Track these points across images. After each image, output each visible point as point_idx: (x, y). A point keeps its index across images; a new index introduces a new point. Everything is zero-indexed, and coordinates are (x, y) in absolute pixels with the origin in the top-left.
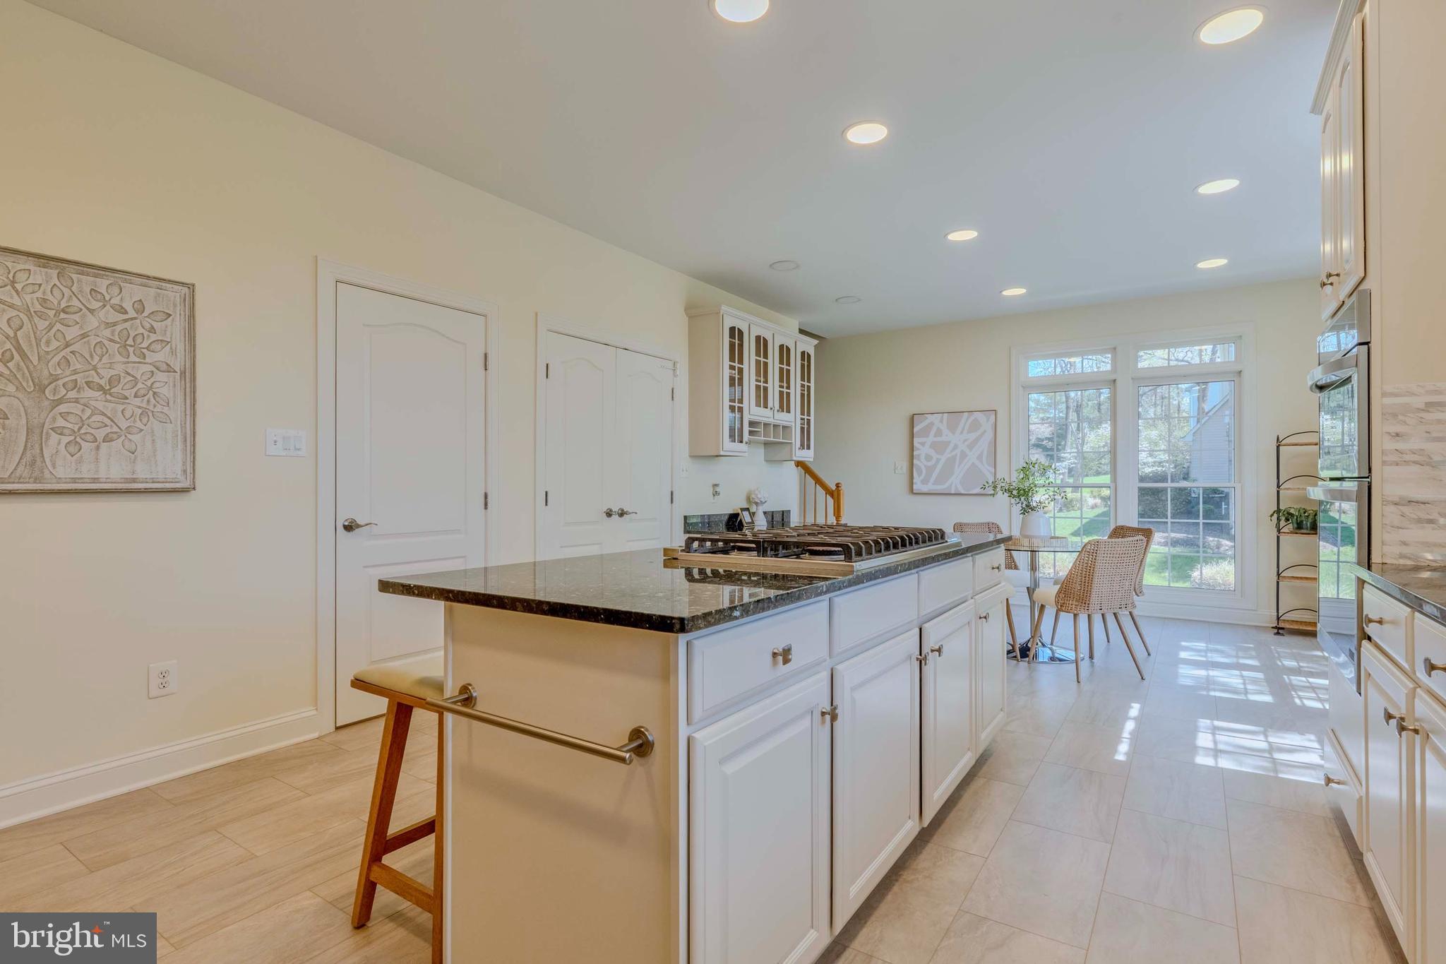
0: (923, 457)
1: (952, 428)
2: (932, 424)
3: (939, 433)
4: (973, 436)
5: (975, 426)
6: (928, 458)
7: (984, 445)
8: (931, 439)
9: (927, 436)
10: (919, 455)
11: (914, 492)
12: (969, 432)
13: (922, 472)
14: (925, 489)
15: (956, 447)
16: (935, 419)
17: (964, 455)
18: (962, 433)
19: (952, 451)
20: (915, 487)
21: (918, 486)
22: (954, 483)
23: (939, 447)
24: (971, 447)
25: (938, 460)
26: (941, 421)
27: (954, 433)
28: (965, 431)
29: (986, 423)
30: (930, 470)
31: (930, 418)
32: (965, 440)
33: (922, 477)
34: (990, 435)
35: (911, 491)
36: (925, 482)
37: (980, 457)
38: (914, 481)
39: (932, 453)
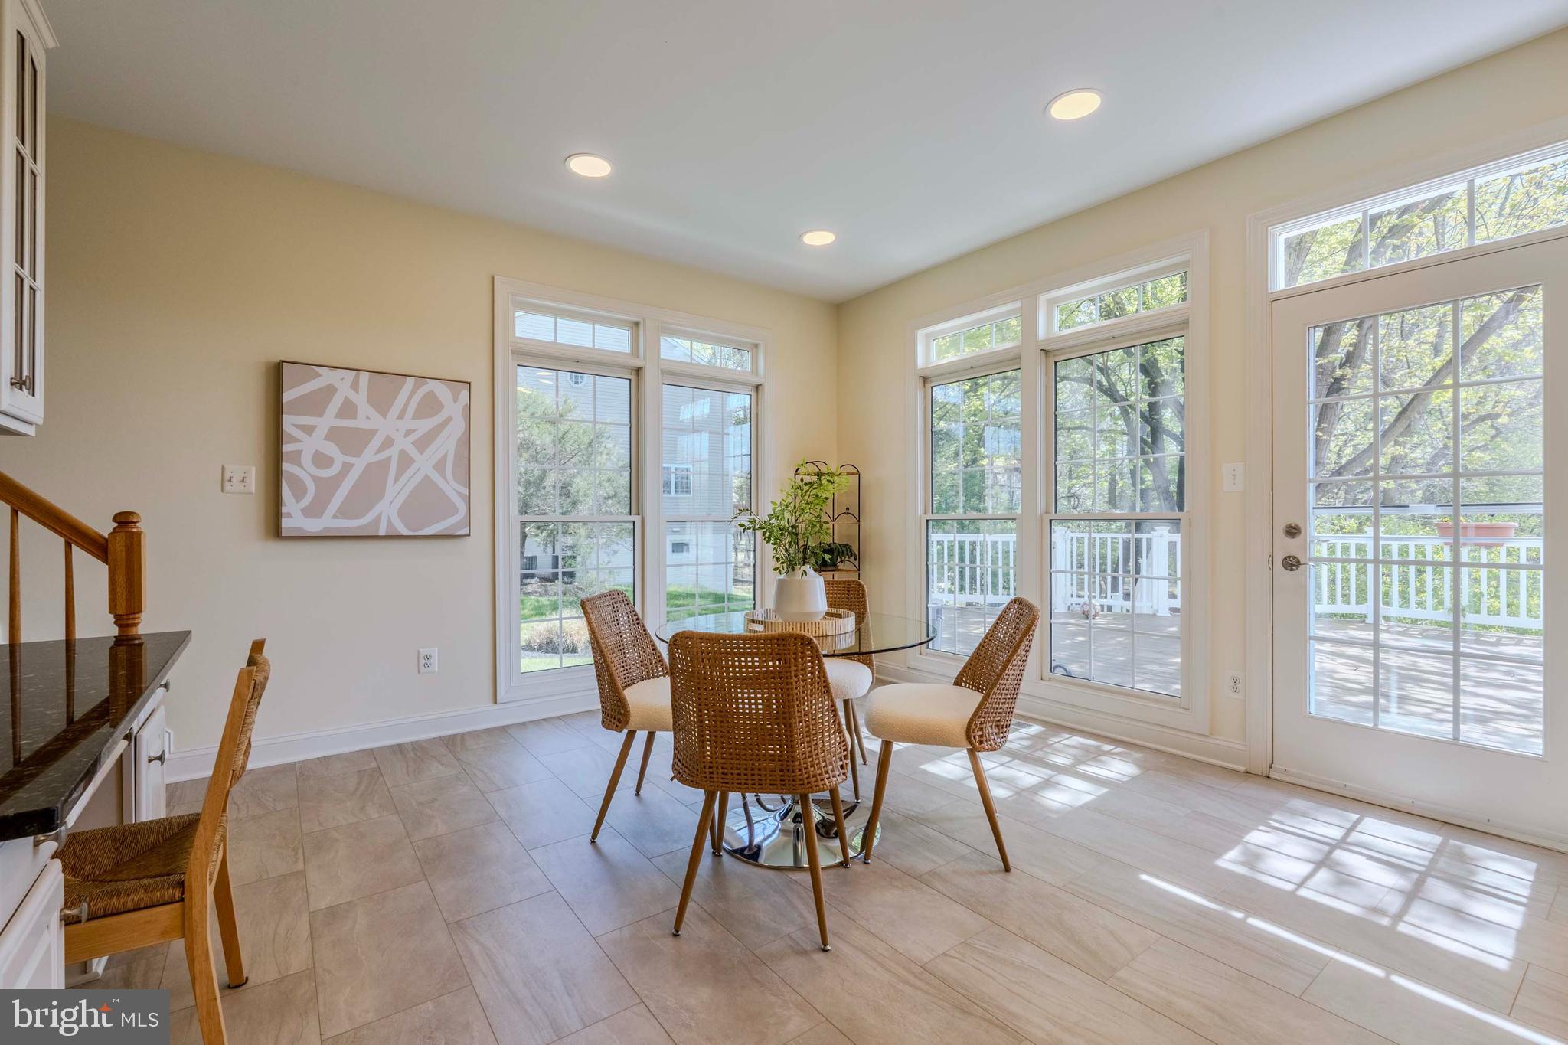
0: (306, 459)
1: (382, 405)
2: (331, 390)
3: (348, 409)
4: (425, 425)
5: (430, 406)
6: (322, 460)
7: (447, 444)
8: (329, 419)
9: (320, 413)
10: (299, 453)
11: (284, 534)
12: (418, 415)
13: (305, 492)
14: (313, 526)
15: (388, 442)
16: (342, 381)
17: (405, 461)
18: (401, 416)
19: (378, 452)
20: (286, 523)
21: (294, 519)
22: (387, 513)
23: (352, 441)
24: (422, 444)
25: (347, 468)
26: (355, 386)
27: (384, 414)
28: (411, 411)
29: (452, 406)
30: (325, 489)
31: (327, 377)
32: (408, 433)
33: (306, 501)
34: (458, 427)
35: (275, 529)
36: (314, 510)
37: (440, 467)
38: (284, 510)
39: (331, 449)
